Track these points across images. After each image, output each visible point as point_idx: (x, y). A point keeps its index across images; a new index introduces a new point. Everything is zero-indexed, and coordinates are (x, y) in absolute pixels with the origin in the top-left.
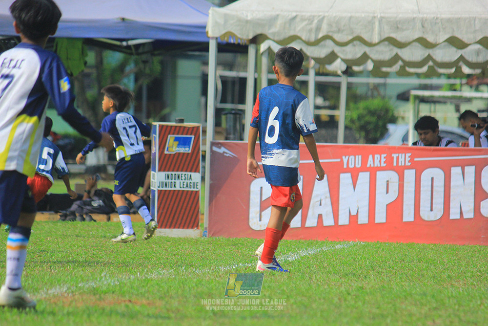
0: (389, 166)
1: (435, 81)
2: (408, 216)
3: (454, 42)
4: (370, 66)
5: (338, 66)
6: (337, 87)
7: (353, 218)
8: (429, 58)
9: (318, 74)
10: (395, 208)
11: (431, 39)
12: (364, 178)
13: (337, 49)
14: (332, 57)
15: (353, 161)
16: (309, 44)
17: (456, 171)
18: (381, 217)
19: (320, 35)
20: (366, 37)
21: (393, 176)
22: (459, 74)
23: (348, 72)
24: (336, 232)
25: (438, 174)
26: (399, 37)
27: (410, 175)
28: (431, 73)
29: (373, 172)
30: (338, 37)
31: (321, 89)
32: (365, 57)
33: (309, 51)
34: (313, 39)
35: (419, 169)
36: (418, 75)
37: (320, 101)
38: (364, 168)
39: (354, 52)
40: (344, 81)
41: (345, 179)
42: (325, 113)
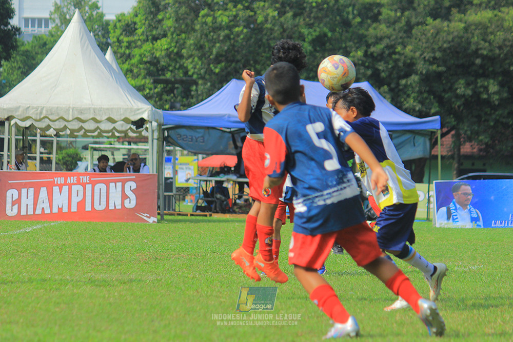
0: (78, 183)
1: (101, 140)
2: (88, 208)
3: (111, 120)
4: (68, 132)
5: (51, 132)
6: (52, 142)
7: (60, 209)
8: (98, 128)
9: (41, 136)
10: (81, 204)
11: (98, 118)
12: (65, 188)
13: (51, 123)
14: (49, 127)
15: (60, 180)
16: (36, 120)
17: (112, 185)
18: (74, 209)
19: (42, 116)
20: (65, 117)
21: (80, 188)
22: (113, 136)
23: (57, 135)
24: (52, 217)
25: (103, 186)
26: (83, 117)
27: (89, 187)
28: (100, 136)
29: (70, 186)
30: (51, 117)
31: (43, 144)
32: (65, 128)
33: (37, 124)
34: (38, 118)
35: (94, 184)
36: (93, 137)
37: (42, 150)
38: (65, 184)
39: (59, 125)
40: (55, 139)
41: (56, 189)
42: (45, 156)
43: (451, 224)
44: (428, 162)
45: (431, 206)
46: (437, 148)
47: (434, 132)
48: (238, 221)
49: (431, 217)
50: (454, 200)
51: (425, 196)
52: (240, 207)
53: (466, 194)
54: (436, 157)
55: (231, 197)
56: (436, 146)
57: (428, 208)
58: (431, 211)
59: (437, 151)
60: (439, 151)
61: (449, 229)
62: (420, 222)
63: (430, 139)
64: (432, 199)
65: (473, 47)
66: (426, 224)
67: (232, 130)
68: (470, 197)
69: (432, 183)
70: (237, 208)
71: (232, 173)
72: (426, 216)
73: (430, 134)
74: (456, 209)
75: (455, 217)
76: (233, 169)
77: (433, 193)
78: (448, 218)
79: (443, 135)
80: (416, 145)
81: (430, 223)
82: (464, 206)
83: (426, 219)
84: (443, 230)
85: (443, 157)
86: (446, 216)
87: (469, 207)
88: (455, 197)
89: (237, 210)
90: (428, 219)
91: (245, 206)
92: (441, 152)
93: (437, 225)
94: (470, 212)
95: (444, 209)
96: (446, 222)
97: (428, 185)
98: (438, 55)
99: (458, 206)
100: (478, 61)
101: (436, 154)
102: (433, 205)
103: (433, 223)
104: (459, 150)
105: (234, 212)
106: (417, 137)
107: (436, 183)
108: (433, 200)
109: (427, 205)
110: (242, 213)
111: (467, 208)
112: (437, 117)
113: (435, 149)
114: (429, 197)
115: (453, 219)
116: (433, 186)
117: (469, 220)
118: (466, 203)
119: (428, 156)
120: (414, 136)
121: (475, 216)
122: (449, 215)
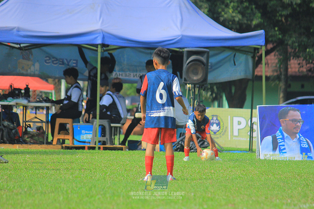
43: (277, 156)
44: (250, 83)
45: (255, 134)
46: (261, 68)
47: (258, 49)
48: (29, 153)
49: (254, 147)
50: (281, 128)
51: (247, 123)
52: (32, 136)
53: (295, 121)
54: (261, 77)
55: (21, 125)
56: (260, 66)
57: (251, 137)
58: (254, 140)
59: (262, 71)
60: (264, 70)
61: (275, 161)
62: (242, 154)
63: (253, 57)
64: (255, 127)
66: (249, 155)
67: (22, 45)
68: (300, 124)
69: (256, 108)
70: (28, 138)
71: (22, 97)
72: (247, 147)
73: (253, 51)
74: (283, 138)
75: (282, 148)
76: (23, 91)
77: (256, 120)
78: (274, 149)
79: (268, 53)
80: (236, 64)
81: (253, 154)
82: (292, 135)
83: (248, 150)
84: (268, 162)
85: (267, 78)
86: (271, 146)
87: (298, 136)
88: (283, 124)
89: (28, 140)
90: (251, 150)
91: (38, 135)
92: (266, 72)
93: (262, 157)
94: (300, 141)
95: (269, 138)
96: (272, 153)
97: (250, 110)
99: (286, 135)
101: (259, 74)
102: (257, 134)
103: (257, 154)
104: (286, 69)
105: (25, 142)
106: (237, 54)
107: (260, 108)
108: (257, 127)
109: (249, 133)
110: (34, 143)
112: (261, 32)
113: (258, 69)
114: (252, 124)
115: (280, 150)
116: (256, 112)
117: (298, 151)
118: (295, 131)
119: (250, 77)
120: (234, 53)
121: (305, 146)
122: (275, 145)
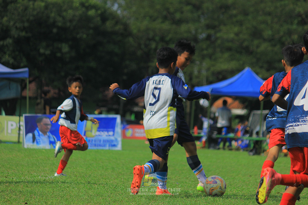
43: (35, 146)
45: (21, 132)
46: (26, 91)
47: (24, 80)
49: (21, 140)
50: (38, 129)
53: (46, 125)
54: (25, 98)
57: (19, 134)
59: (26, 94)
60: (28, 93)
61: (34, 150)
63: (21, 85)
64: (22, 128)
65: (51, 20)
66: (17, 145)
68: (49, 127)
69: (22, 116)
73: (21, 81)
74: (39, 135)
77: (23, 123)
78: (33, 141)
79: (30, 82)
80: (11, 88)
81: (20, 145)
82: (44, 133)
84: (29, 150)
85: (30, 98)
86: (31, 140)
87: (48, 134)
88: (38, 126)
90: (19, 142)
93: (26, 146)
94: (49, 137)
95: (30, 135)
96: (31, 144)
97: (18, 117)
98: (26, 24)
99: (40, 133)
100: (55, 30)
102: (23, 132)
103: (23, 145)
106: (11, 83)
107: (25, 116)
108: (23, 128)
111: (46, 134)
112: (26, 69)
113: (24, 92)
114: (20, 126)
115: (37, 142)
116: (23, 118)
117: (48, 143)
118: (46, 131)
120: (9, 82)
121: (52, 140)
122: (34, 139)
